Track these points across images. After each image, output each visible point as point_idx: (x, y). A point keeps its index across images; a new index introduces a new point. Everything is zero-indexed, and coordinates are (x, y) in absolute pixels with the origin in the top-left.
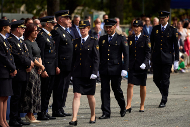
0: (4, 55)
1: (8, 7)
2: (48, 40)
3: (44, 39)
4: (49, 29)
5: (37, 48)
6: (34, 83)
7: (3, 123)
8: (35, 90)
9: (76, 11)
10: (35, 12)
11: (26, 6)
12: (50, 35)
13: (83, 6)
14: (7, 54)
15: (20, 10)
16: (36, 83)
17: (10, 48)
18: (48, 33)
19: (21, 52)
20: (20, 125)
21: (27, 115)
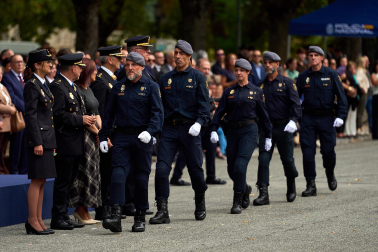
2: (111, 86)
3: (103, 84)
4: (112, 67)
5: (93, 100)
6: (89, 159)
7: (37, 223)
8: (92, 168)
12: (114, 77)
13: (122, 29)
16: (93, 158)
18: (111, 74)
19: (74, 107)
20: (69, 227)
21: (77, 211)
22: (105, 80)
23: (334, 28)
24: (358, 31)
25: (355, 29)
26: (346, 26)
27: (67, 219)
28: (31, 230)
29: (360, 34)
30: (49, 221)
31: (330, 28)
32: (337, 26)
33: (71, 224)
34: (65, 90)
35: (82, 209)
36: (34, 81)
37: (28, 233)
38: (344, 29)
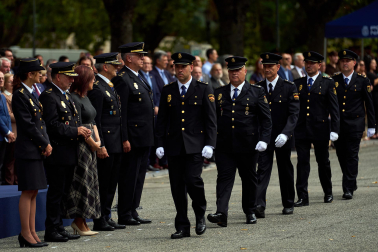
0: (29, 120)
1: (45, 39)
2: (108, 94)
3: (100, 92)
4: (108, 75)
7: (30, 236)
8: (90, 179)
9: (162, 44)
10: (91, 46)
11: (76, 36)
12: (111, 84)
13: (174, 35)
14: (35, 119)
15: (65, 44)
16: (90, 168)
17: (40, 108)
18: (108, 81)
19: (66, 116)
21: (75, 222)
23: (369, 30)
28: (24, 243)
30: (43, 233)
31: (365, 30)
32: (372, 28)
33: (65, 236)
34: (57, 99)
35: (80, 221)
36: (22, 91)
37: (22, 246)
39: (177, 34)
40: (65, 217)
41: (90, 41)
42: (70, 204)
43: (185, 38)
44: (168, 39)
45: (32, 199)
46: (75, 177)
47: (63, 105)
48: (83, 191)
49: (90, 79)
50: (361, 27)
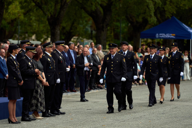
0: (15, 70)
1: (23, 36)
2: (49, 60)
3: (45, 59)
6: (39, 91)
8: (40, 95)
9: (72, 40)
10: (42, 40)
11: (36, 36)
12: (50, 56)
13: (78, 36)
15: (31, 39)
16: (41, 90)
17: (18, 65)
18: (49, 54)
20: (30, 120)
21: (34, 113)
22: (46, 57)
24: (169, 37)
25: (168, 36)
26: (164, 34)
27: (28, 116)
29: (170, 38)
32: (160, 34)
33: (30, 119)
34: (27, 62)
35: (36, 113)
36: (11, 58)
37: (9, 123)
38: (163, 36)
39: (79, 36)
40: (29, 111)
41: (42, 38)
42: (32, 105)
43: (82, 37)
44: (75, 37)
45: (14, 103)
46: (34, 94)
47: (30, 64)
48: (38, 100)
49: (40, 53)
50: (156, 34)
